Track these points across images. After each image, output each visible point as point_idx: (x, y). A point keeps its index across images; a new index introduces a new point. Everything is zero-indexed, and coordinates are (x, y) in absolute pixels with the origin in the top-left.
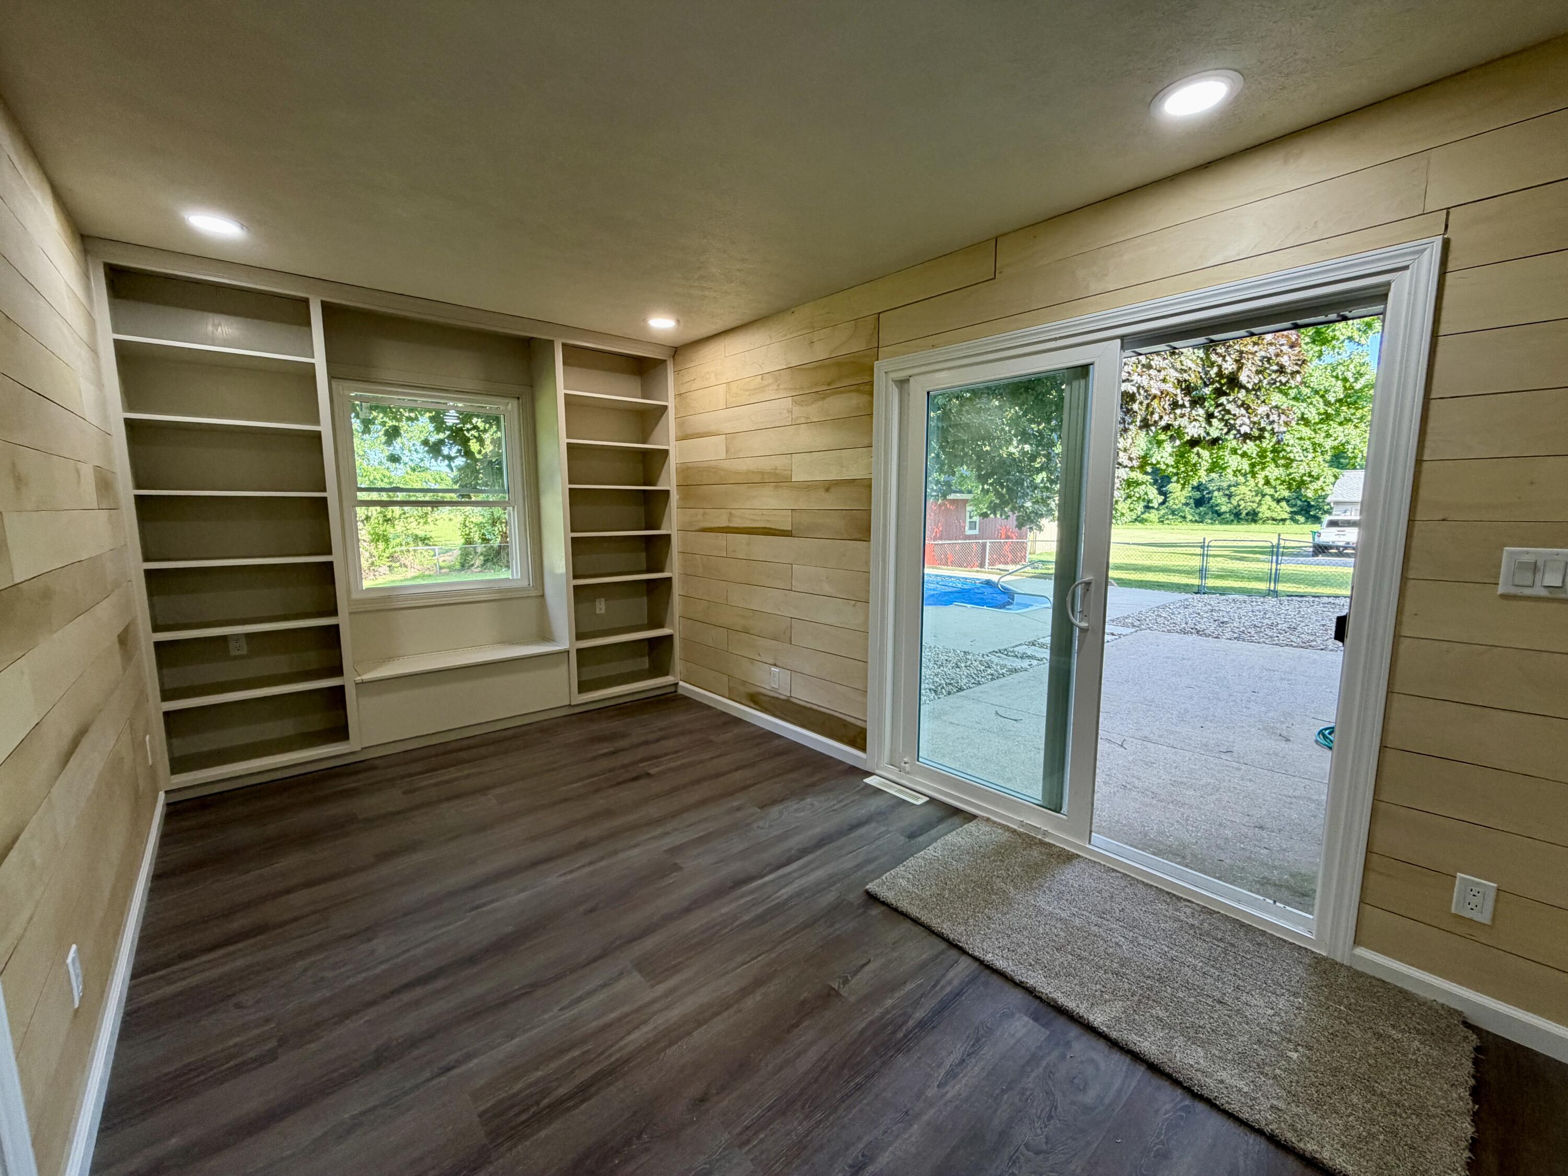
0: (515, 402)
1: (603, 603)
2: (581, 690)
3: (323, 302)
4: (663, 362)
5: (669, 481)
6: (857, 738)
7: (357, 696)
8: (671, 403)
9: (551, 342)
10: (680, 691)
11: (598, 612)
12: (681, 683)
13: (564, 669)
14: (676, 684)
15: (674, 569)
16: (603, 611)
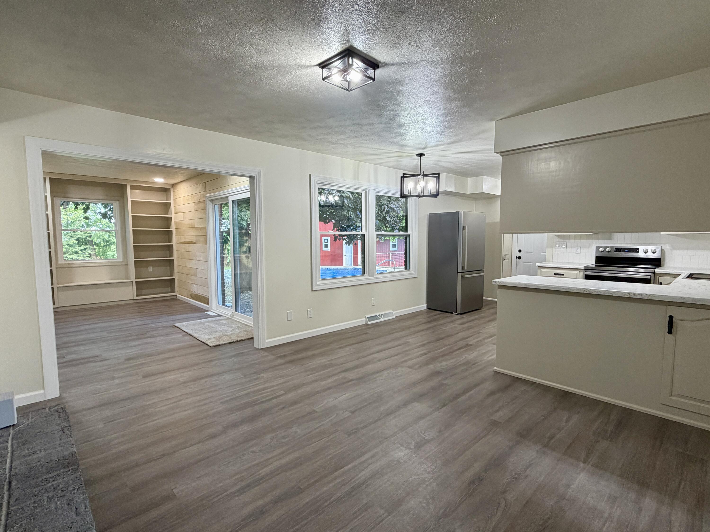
0: (118, 202)
1: (151, 268)
2: (137, 296)
3: (50, 178)
4: (170, 189)
5: (173, 228)
6: (206, 301)
7: (58, 291)
8: (172, 202)
9: (126, 185)
10: (178, 298)
11: (149, 271)
12: (178, 295)
13: (131, 287)
14: (176, 295)
15: (175, 257)
16: (151, 271)
